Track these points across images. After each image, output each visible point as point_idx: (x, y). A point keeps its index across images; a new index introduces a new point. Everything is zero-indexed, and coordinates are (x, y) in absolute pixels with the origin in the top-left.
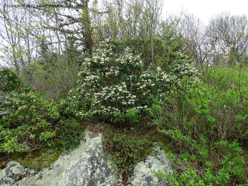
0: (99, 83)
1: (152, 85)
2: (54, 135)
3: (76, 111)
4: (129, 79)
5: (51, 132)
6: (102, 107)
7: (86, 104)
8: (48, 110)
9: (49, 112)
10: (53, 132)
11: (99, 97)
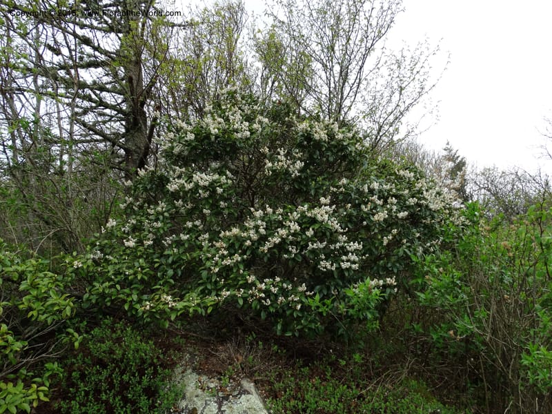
0: (225, 200)
1: (401, 215)
2: (42, 397)
3: (135, 297)
4: (335, 189)
5: (27, 386)
6: (251, 279)
7: (170, 272)
8: (22, 287)
9: (26, 293)
10: (35, 386)
11: (235, 246)
